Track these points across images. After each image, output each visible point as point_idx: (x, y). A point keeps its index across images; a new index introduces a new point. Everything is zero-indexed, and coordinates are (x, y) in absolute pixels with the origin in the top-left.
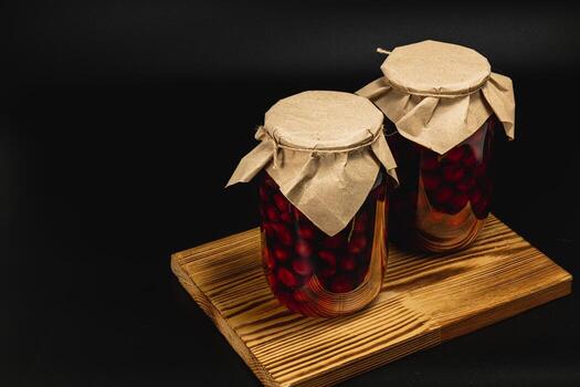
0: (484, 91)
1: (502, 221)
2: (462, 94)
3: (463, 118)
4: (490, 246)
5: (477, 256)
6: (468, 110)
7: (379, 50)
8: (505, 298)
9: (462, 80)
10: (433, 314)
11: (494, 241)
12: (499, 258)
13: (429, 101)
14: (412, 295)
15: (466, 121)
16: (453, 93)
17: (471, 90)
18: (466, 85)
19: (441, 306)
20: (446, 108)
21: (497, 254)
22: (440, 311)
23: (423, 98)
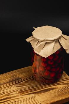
0: (60, 40)
1: (68, 75)
2: (52, 41)
3: (53, 48)
4: (63, 82)
5: (59, 85)
6: (54, 45)
7: (34, 28)
8: (64, 98)
9: (53, 37)
10: (43, 101)
11: (64, 80)
12: (65, 85)
13: (43, 43)
14: (39, 95)
15: (53, 49)
16: (50, 41)
17: (55, 40)
18: (54, 39)
19: (46, 99)
20: (48, 45)
21: (64, 84)
22: (45, 101)
23: (41, 42)
